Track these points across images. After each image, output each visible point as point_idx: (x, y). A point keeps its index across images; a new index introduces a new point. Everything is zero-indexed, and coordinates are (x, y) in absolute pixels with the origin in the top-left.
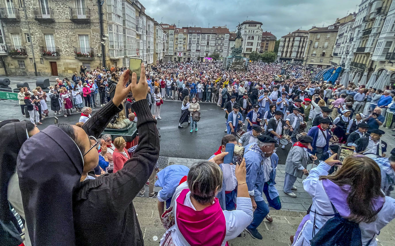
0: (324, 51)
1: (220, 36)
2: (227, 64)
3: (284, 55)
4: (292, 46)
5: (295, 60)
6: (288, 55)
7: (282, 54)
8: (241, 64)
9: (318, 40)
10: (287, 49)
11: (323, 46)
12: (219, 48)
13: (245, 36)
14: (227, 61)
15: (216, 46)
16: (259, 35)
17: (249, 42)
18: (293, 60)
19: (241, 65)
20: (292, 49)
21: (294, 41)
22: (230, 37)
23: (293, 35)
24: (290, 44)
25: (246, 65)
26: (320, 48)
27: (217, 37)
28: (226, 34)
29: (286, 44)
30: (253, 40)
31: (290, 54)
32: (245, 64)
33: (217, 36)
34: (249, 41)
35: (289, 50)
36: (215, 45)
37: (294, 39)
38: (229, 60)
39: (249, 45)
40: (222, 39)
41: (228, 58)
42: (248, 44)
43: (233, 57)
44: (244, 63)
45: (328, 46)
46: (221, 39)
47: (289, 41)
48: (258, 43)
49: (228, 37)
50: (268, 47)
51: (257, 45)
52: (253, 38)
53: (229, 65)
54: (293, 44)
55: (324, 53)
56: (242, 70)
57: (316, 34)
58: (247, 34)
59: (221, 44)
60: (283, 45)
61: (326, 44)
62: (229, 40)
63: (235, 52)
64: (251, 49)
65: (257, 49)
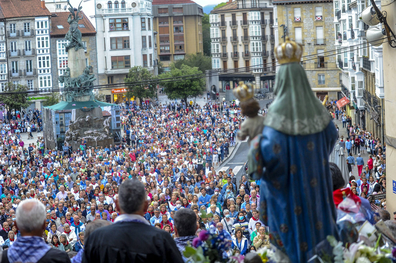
0: (321, 53)
1: (20, 26)
2: (54, 131)
3: (230, 65)
4: (246, 37)
5: (263, 79)
6: (241, 64)
7: (225, 63)
8: (97, 124)
9: (298, 23)
10: (235, 47)
11: (315, 40)
12: (22, 64)
13: (99, 20)
14: (54, 120)
15: (10, 61)
16: (140, 15)
17: (117, 39)
18: (258, 78)
19: (99, 127)
20: (246, 46)
21: (245, 22)
22: (53, 27)
23: (241, 7)
24: (240, 33)
25: (114, 126)
26: (309, 44)
27: (8, 29)
28: (37, 19)
29: (229, 33)
30: (128, 30)
31: (247, 62)
32: (110, 123)
33: (8, 25)
34: (115, 34)
35: (241, 50)
36: (8, 55)
37: (245, 15)
38: (58, 116)
39: (117, 48)
40: (27, 34)
41: (57, 112)
42: (114, 46)
43: (69, 106)
44: (107, 120)
45: (325, 39)
46: (23, 36)
47: (234, 23)
48: (144, 38)
49: (47, 27)
50: (181, 38)
51: (144, 46)
52: (125, 24)
53: (62, 132)
54: (246, 31)
55: (322, 59)
56: (104, 144)
57: (290, 9)
58: (105, 13)
59: (29, 53)
60: (220, 35)
61: (320, 34)
62: (52, 37)
63: (72, 89)
64: (126, 60)
65: (145, 56)
